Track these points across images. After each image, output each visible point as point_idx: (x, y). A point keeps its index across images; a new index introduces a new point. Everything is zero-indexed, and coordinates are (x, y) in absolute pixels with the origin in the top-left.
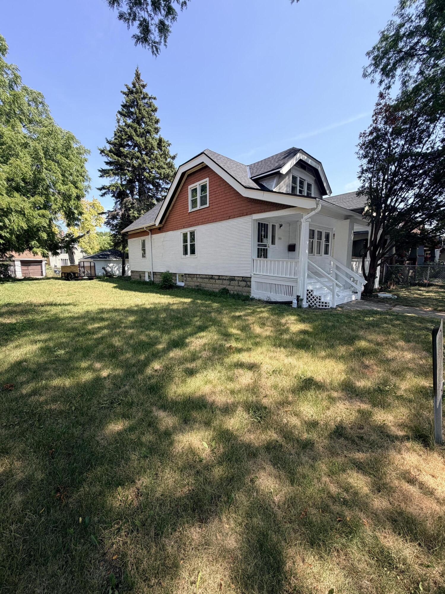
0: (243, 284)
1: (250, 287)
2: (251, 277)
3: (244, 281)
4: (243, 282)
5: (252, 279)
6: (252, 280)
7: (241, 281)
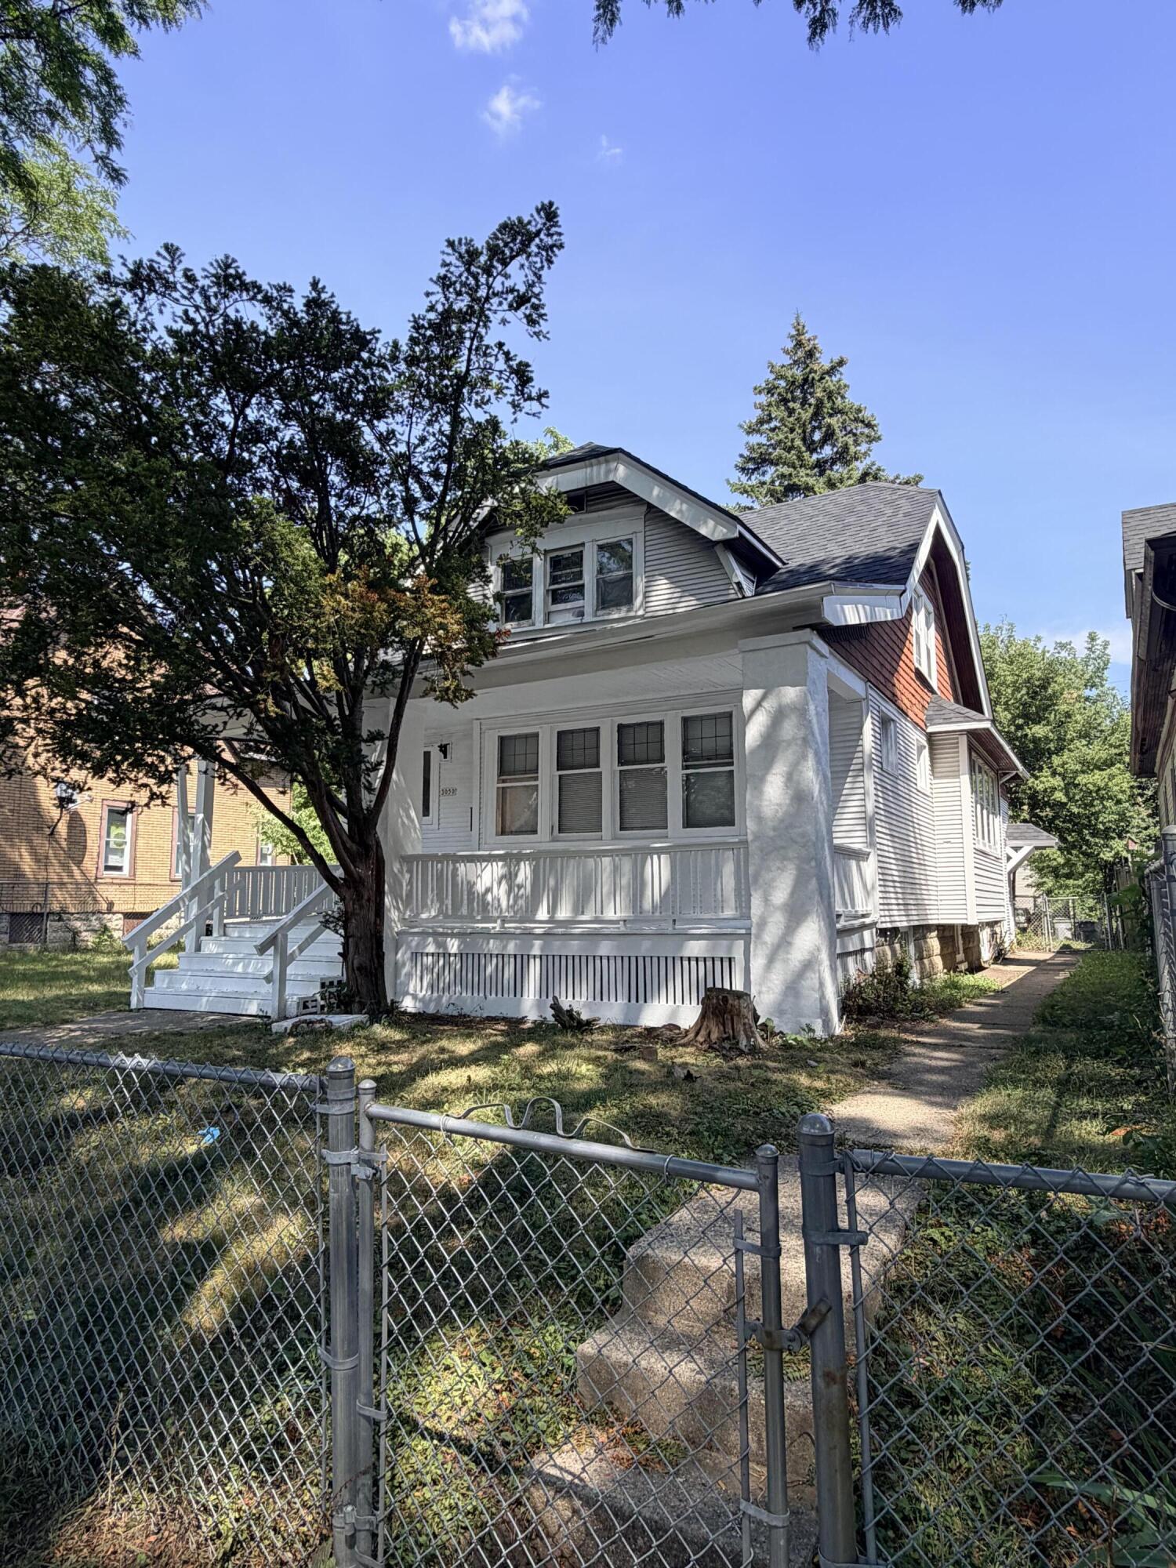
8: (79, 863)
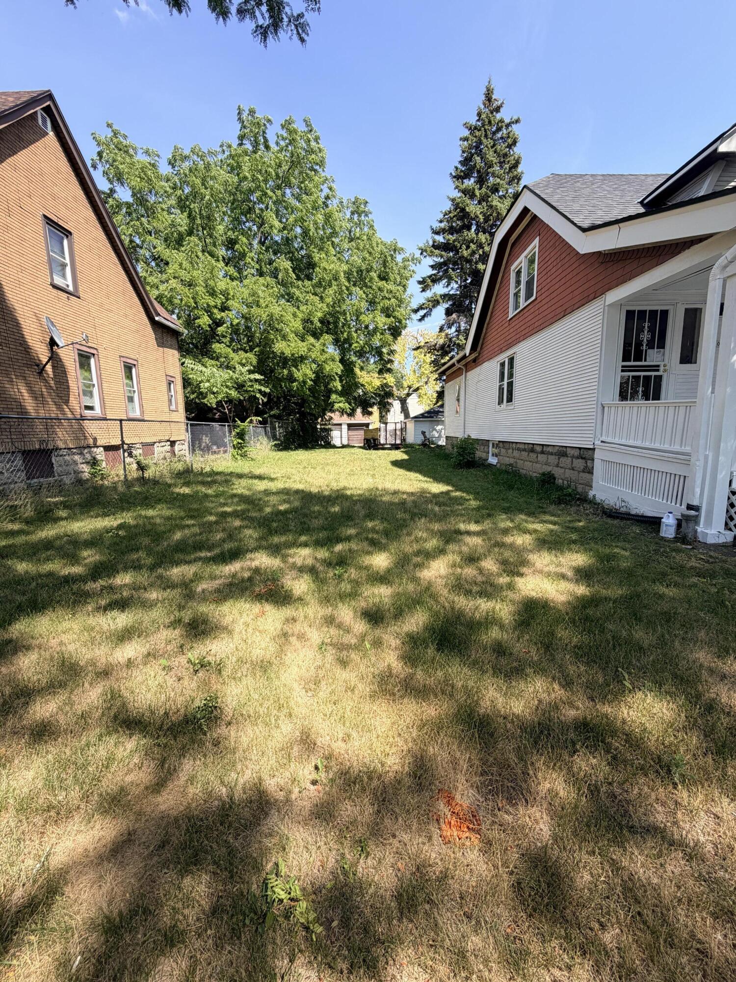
0: (579, 464)
1: (591, 472)
2: (594, 449)
3: (582, 458)
4: (580, 460)
5: (597, 454)
6: (596, 456)
7: (578, 458)
8: (67, 402)
